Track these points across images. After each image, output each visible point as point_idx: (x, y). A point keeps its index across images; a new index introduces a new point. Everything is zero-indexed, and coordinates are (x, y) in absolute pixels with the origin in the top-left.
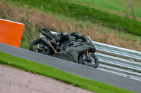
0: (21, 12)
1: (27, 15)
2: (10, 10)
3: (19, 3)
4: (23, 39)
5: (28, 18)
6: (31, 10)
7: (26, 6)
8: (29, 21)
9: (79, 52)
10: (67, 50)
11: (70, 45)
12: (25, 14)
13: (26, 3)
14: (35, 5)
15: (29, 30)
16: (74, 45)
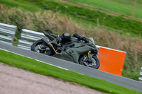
0: (123, 40)
1: (130, 43)
2: (112, 38)
3: (121, 31)
4: (125, 68)
5: (130, 46)
6: (134, 38)
7: (128, 34)
8: (132, 50)
11: (71, 46)
12: (127, 42)
13: (128, 31)
14: (138, 34)
15: (131, 58)
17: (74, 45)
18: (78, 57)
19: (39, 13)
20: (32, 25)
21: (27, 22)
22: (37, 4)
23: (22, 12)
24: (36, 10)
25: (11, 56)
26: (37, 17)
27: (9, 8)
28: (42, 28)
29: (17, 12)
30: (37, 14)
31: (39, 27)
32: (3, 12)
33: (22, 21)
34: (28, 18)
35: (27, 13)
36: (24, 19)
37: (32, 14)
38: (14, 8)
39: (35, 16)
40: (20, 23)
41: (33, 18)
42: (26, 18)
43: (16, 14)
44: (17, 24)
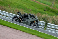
9: (31, 22)
10: (26, 20)
16: (29, 19)
17: (29, 18)
18: (30, 23)
19: (55, 16)
20: (52, 22)
21: (50, 20)
22: (54, 13)
23: (47, 16)
24: (54, 15)
25: (43, 34)
26: (54, 18)
27: (42, 15)
28: (56, 23)
29: (46, 16)
30: (54, 17)
31: (54, 22)
32: (40, 16)
33: (48, 20)
34: (50, 18)
35: (50, 16)
36: (48, 19)
37: (52, 17)
38: (45, 14)
39: (53, 18)
40: (47, 21)
41: (52, 19)
42: (49, 19)
43: (45, 17)
44: (45, 21)
